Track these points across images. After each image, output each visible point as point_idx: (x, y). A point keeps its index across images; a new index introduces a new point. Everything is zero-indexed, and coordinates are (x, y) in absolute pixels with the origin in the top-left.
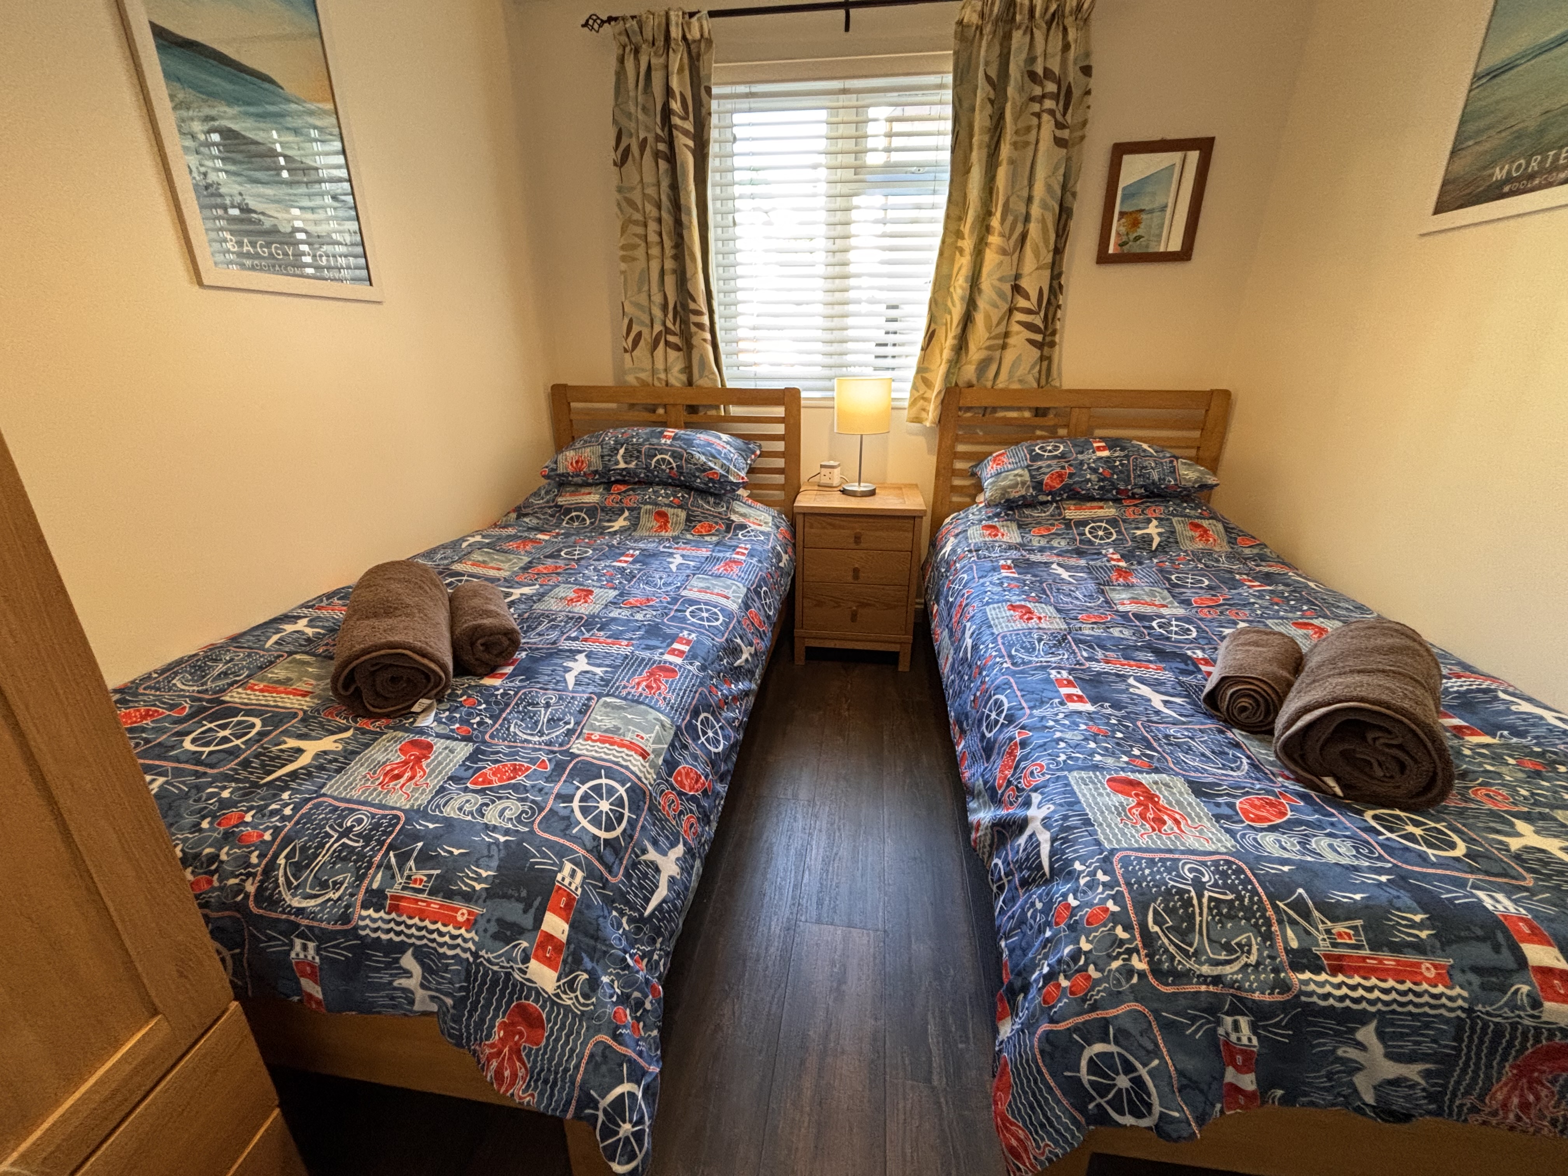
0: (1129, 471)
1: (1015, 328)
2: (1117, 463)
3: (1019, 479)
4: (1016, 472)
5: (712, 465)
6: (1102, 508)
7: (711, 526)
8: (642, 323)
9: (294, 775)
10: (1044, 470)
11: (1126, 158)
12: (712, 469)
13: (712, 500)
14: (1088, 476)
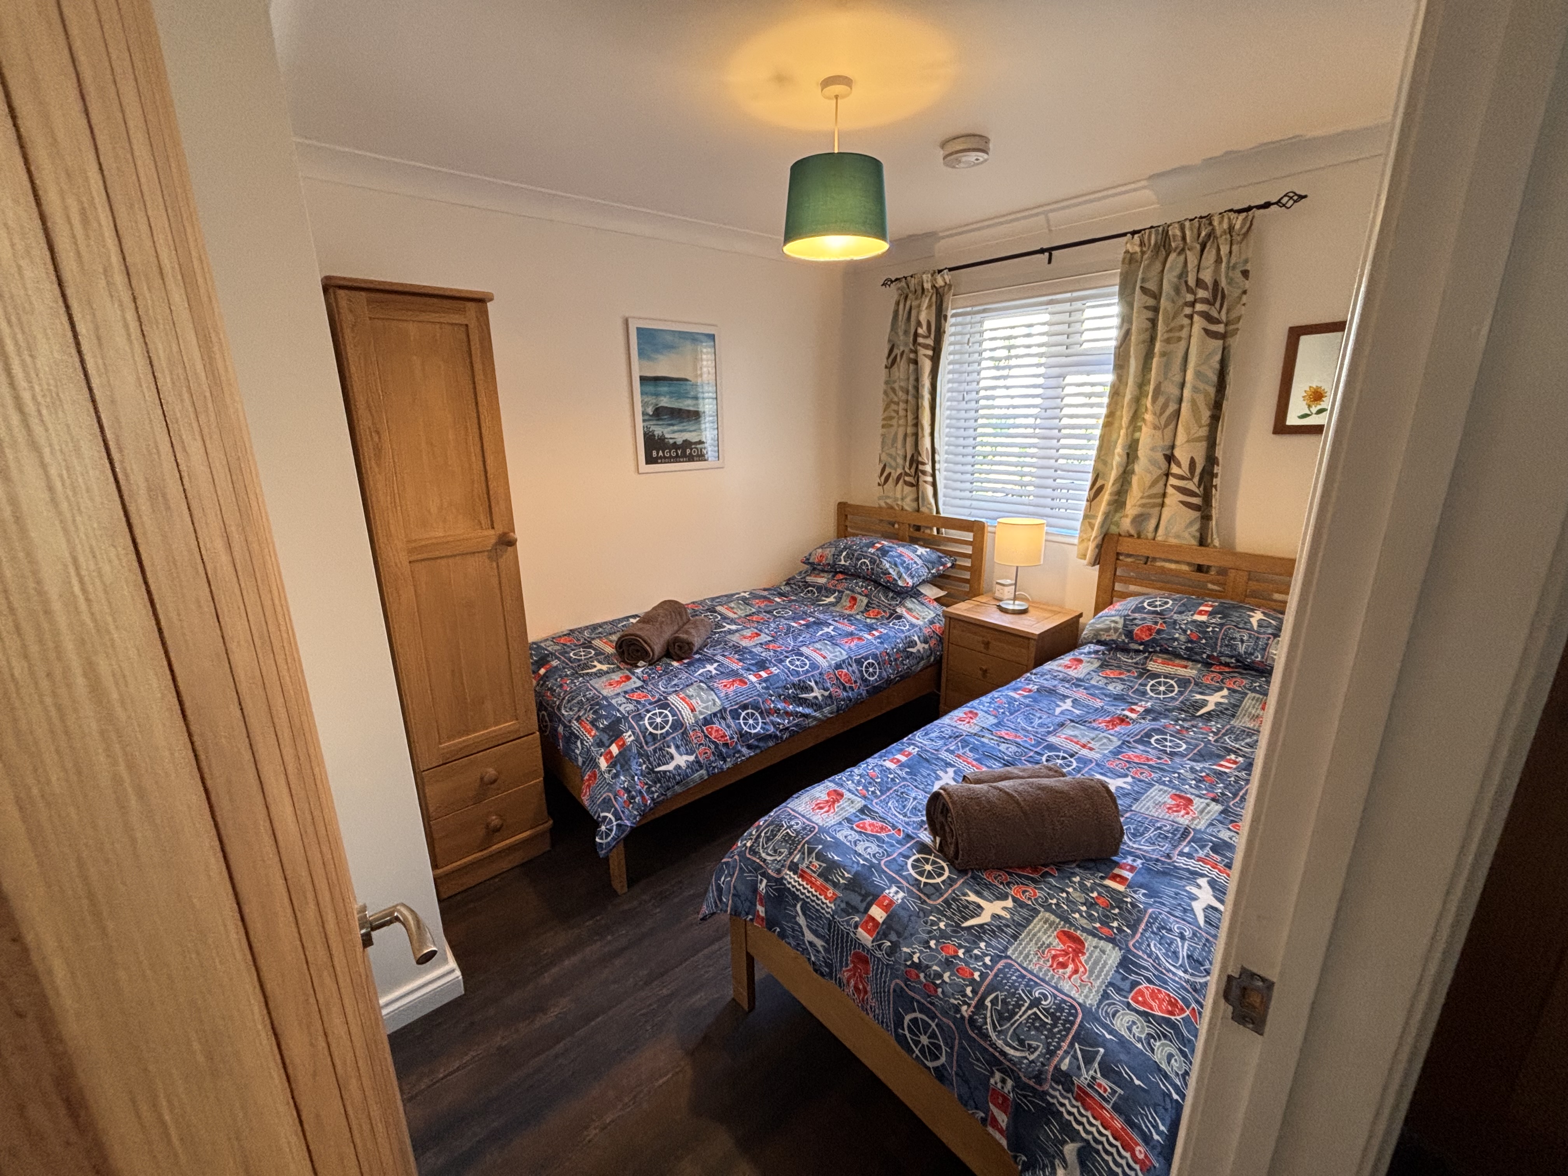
0: (1217, 639)
1: (1170, 490)
2: (1210, 629)
3: (1113, 625)
4: (1113, 618)
5: (891, 571)
6: (1186, 667)
7: (878, 613)
8: (891, 467)
9: (587, 674)
10: (1137, 622)
11: (1303, 339)
12: (890, 574)
13: (891, 595)
14: (1177, 635)
